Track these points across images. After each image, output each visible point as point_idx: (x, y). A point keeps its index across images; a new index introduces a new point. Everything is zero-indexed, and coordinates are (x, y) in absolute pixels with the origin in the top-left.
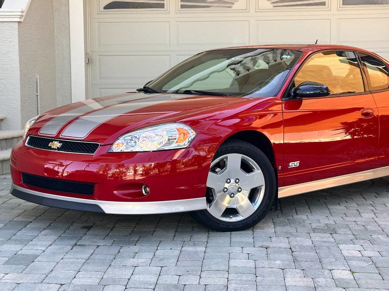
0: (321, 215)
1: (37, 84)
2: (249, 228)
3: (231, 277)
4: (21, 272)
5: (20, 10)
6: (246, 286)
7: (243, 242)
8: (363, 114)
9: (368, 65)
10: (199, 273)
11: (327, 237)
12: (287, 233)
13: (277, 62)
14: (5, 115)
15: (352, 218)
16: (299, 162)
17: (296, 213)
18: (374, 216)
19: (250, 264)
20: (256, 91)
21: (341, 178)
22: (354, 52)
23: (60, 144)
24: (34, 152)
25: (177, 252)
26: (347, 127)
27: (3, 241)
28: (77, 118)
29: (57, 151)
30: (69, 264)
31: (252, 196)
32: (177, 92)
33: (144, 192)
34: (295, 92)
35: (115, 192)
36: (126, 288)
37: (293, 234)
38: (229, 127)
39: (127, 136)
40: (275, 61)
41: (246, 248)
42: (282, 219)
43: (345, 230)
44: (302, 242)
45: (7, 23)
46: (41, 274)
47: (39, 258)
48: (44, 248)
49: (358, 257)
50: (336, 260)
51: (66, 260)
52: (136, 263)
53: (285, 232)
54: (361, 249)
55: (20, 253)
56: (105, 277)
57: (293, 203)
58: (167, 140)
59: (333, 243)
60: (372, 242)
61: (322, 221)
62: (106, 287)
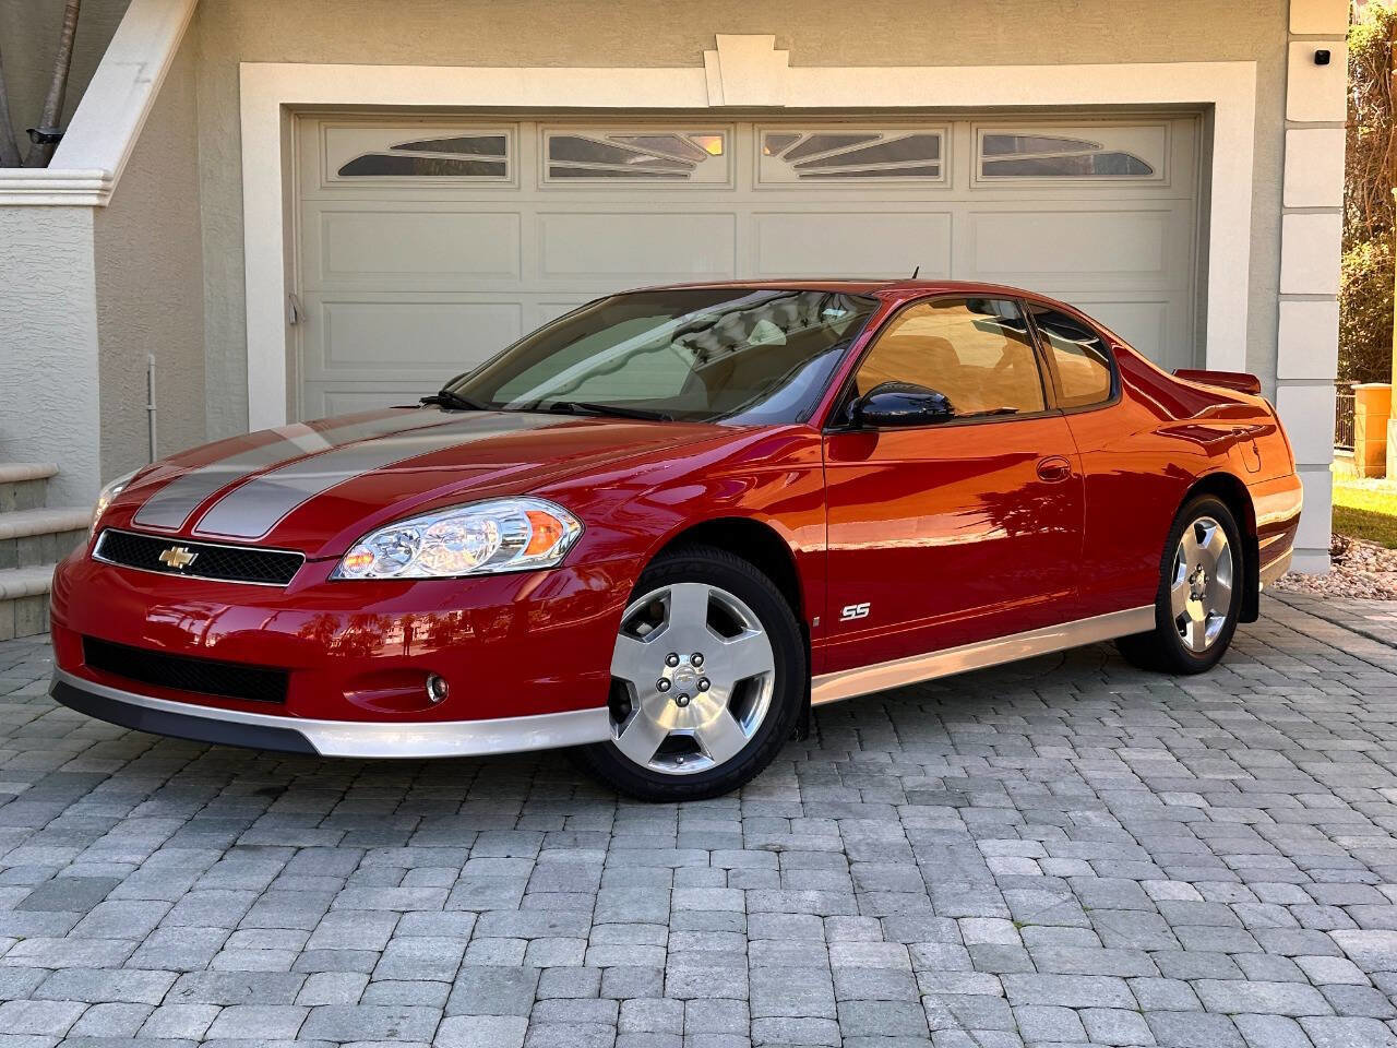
0: (930, 753)
1: (149, 379)
2: (729, 792)
3: (678, 942)
4: (63, 932)
5: (101, 174)
6: (718, 969)
7: (714, 833)
8: (1042, 472)
9: (1055, 340)
10: (586, 930)
11: (946, 817)
12: (834, 805)
13: (809, 327)
14: (55, 465)
15: (1014, 758)
16: (869, 604)
17: (861, 745)
18: (1071, 752)
19: (731, 901)
20: (752, 405)
21: (984, 648)
22: (1016, 303)
23: (191, 555)
24: (124, 578)
25: (524, 868)
26: (996, 507)
27: (20, 835)
28: (243, 481)
29: (183, 575)
30: (208, 907)
31: (739, 702)
32: (534, 408)
33: (432, 695)
34: (857, 411)
35: (347, 695)
36: (370, 982)
37: (853, 809)
38: (677, 508)
39: (387, 535)
40: (805, 323)
41: (720, 853)
42: (821, 764)
43: (996, 795)
44: (877, 833)
45: (63, 209)
46: (124, 939)
47: (121, 890)
48: (138, 858)
49: (1034, 879)
50: (972, 889)
51: (201, 895)
52: (405, 901)
53: (829, 804)
54: (1040, 852)
55: (66, 872)
56: (311, 946)
57: (853, 716)
58: (498, 543)
59: (964, 835)
60: (1071, 831)
61: (931, 769)
62: (312, 978)
